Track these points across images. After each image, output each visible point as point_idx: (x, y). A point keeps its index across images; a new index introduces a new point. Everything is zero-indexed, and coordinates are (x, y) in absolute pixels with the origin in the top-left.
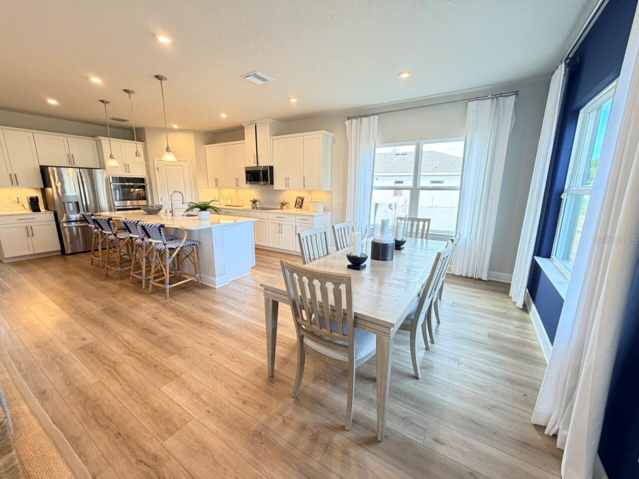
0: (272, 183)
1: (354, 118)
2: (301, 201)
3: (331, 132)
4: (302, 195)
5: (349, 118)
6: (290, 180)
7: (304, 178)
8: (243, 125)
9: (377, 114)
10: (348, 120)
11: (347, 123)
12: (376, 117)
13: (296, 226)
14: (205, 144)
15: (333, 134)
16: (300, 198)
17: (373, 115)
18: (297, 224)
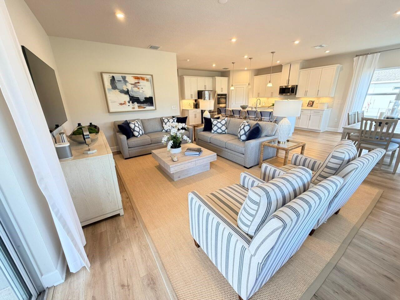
0: (296, 94)
1: (361, 55)
2: (312, 103)
3: (341, 64)
4: (313, 100)
5: (357, 56)
6: (308, 92)
7: (318, 91)
8: (282, 64)
9: (380, 52)
10: (356, 57)
11: (355, 59)
12: (379, 54)
13: (310, 116)
14: (255, 76)
15: (342, 65)
16: (311, 101)
17: (376, 53)
18: (311, 115)
